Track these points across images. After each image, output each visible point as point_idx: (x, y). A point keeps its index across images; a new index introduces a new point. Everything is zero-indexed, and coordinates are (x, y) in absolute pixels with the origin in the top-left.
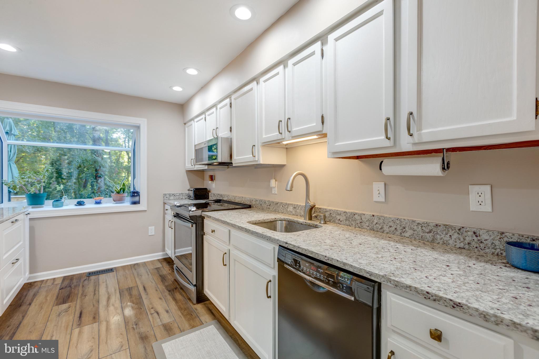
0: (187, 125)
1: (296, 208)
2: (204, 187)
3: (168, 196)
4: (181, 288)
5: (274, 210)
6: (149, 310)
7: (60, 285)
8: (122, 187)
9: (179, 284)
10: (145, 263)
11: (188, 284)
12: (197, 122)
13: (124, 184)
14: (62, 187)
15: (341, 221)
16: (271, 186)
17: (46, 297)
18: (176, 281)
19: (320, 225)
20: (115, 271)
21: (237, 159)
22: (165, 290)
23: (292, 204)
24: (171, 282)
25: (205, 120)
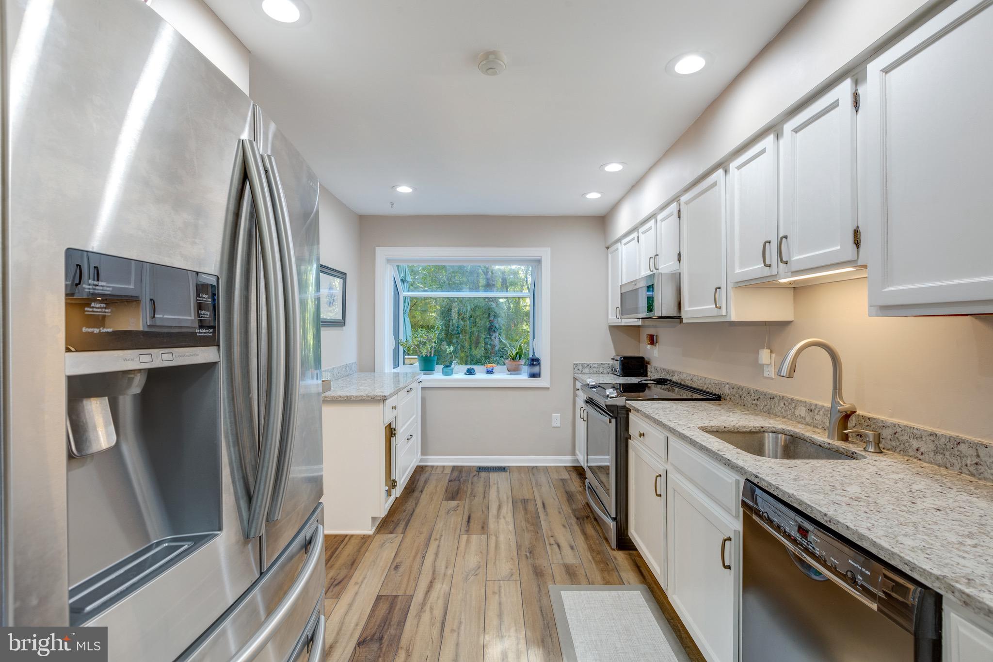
0: (610, 250)
1: (814, 412)
2: (641, 356)
3: (580, 367)
4: (596, 519)
5: (766, 409)
6: (547, 538)
7: (449, 475)
8: (517, 350)
9: (592, 512)
10: (546, 467)
11: (605, 514)
12: (625, 244)
13: (520, 346)
14: (452, 348)
15: (922, 454)
16: (760, 362)
17: (436, 487)
18: (588, 505)
19: (863, 453)
20: (508, 471)
21: (692, 311)
22: (572, 515)
23: (805, 402)
24: (582, 507)
25: (638, 241)
